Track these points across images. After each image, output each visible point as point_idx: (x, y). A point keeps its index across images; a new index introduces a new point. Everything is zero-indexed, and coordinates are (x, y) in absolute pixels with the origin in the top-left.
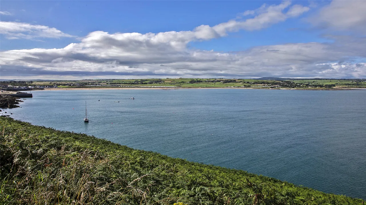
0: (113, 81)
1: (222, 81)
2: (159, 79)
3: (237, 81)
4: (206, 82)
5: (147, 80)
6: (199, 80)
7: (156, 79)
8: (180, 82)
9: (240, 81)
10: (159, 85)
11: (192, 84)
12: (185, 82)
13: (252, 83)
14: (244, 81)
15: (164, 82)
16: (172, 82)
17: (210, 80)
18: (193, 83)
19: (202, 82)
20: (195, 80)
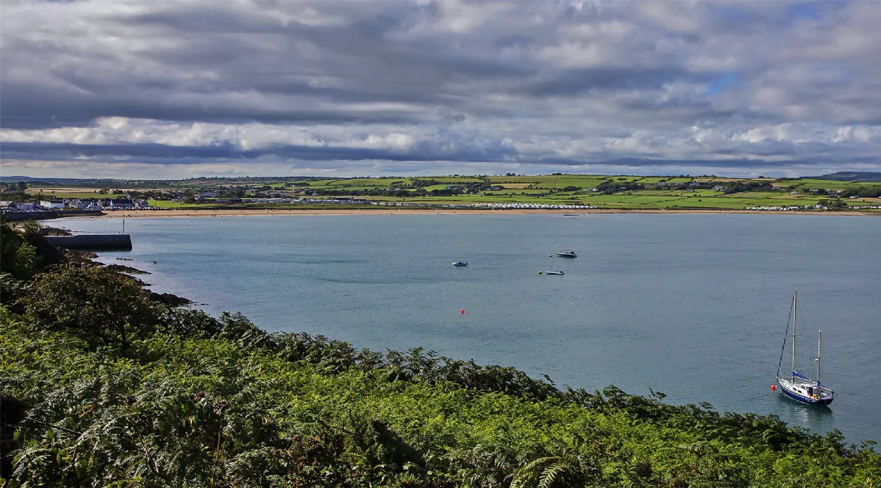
0: (308, 185)
1: (721, 183)
2: (481, 178)
3: (775, 185)
4: (659, 188)
5: (436, 180)
6: (630, 180)
7: (468, 177)
8: (560, 190)
9: (788, 186)
10: (488, 198)
11: (608, 196)
12: (580, 188)
13: (839, 194)
14: (806, 187)
15: (502, 188)
16: (530, 188)
17: (672, 181)
18: (611, 193)
19: (642, 187)
20: (616, 180)
